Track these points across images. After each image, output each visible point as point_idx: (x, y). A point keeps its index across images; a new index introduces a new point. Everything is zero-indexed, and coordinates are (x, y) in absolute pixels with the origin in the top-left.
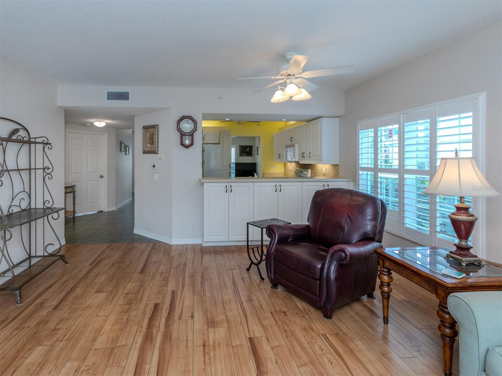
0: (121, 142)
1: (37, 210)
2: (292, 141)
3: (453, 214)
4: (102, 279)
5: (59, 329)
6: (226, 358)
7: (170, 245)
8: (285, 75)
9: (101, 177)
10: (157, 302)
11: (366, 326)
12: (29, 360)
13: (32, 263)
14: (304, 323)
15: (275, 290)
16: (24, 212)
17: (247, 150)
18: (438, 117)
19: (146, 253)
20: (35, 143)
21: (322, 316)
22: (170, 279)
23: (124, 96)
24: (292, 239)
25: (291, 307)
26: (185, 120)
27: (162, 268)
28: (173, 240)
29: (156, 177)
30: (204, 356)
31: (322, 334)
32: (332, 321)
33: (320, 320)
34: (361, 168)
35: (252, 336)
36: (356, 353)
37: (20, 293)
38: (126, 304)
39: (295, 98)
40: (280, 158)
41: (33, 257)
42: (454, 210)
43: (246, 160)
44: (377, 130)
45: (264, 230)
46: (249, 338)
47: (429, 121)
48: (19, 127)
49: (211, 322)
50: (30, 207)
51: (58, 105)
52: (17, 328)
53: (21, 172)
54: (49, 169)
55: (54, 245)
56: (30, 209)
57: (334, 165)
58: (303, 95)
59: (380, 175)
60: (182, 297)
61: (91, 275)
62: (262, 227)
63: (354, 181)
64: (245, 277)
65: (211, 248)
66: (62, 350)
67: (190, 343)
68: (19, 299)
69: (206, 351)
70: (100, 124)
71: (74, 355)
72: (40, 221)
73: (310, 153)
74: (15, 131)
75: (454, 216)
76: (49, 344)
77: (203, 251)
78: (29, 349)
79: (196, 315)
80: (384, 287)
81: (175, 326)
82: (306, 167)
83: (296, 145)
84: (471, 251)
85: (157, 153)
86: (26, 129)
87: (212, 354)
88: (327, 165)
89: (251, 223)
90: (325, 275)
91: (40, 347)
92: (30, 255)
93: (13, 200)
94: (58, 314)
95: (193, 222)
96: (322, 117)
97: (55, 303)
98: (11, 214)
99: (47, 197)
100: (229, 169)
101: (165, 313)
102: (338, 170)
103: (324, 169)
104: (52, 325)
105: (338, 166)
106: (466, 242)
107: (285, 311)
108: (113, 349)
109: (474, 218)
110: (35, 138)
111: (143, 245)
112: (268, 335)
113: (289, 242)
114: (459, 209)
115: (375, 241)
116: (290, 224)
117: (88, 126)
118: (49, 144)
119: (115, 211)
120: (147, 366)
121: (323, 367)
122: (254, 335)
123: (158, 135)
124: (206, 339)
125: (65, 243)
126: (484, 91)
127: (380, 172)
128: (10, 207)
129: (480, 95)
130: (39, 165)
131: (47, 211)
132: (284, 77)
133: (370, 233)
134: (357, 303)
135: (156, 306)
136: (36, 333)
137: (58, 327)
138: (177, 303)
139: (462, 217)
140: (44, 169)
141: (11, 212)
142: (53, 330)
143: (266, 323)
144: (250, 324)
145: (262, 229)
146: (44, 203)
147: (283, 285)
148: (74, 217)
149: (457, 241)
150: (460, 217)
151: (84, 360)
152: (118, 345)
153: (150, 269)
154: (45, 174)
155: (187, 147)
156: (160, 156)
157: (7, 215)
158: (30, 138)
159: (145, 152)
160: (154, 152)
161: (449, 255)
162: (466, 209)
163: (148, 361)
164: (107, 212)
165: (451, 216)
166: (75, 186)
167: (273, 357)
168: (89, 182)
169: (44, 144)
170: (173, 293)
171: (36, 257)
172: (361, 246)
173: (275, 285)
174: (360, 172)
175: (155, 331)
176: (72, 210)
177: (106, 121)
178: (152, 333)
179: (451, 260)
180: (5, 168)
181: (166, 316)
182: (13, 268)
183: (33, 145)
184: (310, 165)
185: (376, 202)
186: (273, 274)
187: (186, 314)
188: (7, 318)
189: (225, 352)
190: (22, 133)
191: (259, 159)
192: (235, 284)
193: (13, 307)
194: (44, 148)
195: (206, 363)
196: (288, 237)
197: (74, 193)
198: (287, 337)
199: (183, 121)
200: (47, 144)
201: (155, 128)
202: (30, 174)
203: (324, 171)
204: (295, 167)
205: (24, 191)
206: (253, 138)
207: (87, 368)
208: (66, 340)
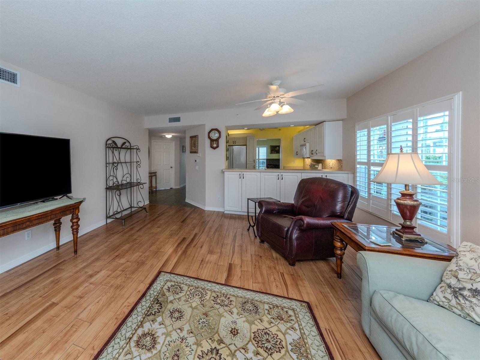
0: (183, 146)
1: (134, 183)
2: (305, 141)
3: (398, 199)
4: (161, 222)
5: (138, 239)
6: (211, 269)
7: (204, 210)
8: (272, 97)
9: (171, 167)
10: (185, 237)
11: (320, 276)
12: (123, 248)
13: (133, 210)
14: (272, 264)
15: (262, 244)
16: (128, 184)
17: (277, 149)
18: (419, 117)
19: (188, 213)
20: (133, 149)
21: (288, 263)
22: (197, 228)
23: (178, 120)
24: (276, 212)
25: (267, 255)
26: (213, 131)
27: (195, 221)
28: (206, 207)
29: (197, 168)
30: (200, 265)
31: (280, 272)
32: (294, 268)
33: (285, 265)
34: (358, 162)
35: (232, 263)
36: (300, 287)
37: (124, 222)
38: (170, 235)
39: (282, 112)
40: (297, 155)
41: (133, 207)
42: (400, 196)
43: (274, 156)
44: (370, 130)
45: (257, 204)
46: (230, 263)
47: (411, 120)
48: (126, 141)
49: (211, 251)
50: (131, 181)
51: (145, 128)
52: (121, 236)
53: (127, 163)
54: (139, 162)
55: (141, 202)
56: (131, 182)
57: (339, 160)
58: (287, 109)
59: (372, 168)
60: (200, 237)
61: (157, 219)
62: (256, 201)
63: (353, 174)
64: (244, 233)
65: (229, 215)
66: (136, 247)
67: (195, 258)
68: (124, 224)
69: (202, 263)
70: (169, 136)
71: (141, 250)
72: (135, 188)
73: (317, 150)
74: (124, 143)
75: (399, 201)
76: (132, 244)
77: (223, 216)
78: (124, 244)
79: (204, 247)
80: (337, 250)
81: (190, 249)
82: (318, 161)
83: (308, 145)
84: (414, 230)
85: (197, 153)
86: (129, 142)
87: (205, 265)
88: (333, 160)
89: (250, 199)
90: (289, 235)
91: (128, 245)
92: (131, 206)
93: (123, 177)
94: (138, 233)
95: (219, 197)
96: (325, 121)
97: (138, 229)
98: (122, 184)
99: (138, 177)
100: (253, 163)
101: (187, 242)
102: (342, 164)
103: (331, 163)
104: (135, 237)
105: (342, 161)
106: (411, 222)
107: (261, 255)
108: (157, 252)
109: (418, 203)
110: (133, 146)
111: (189, 208)
112: (242, 265)
113: (274, 213)
114: (403, 195)
115: (344, 219)
116: (280, 201)
117: (163, 138)
118: (139, 149)
119: (179, 188)
120: (170, 262)
121: (270, 287)
122: (234, 262)
123: (198, 141)
124: (204, 258)
125: (149, 203)
126: (460, 91)
127: (372, 166)
128: (122, 181)
129: (455, 95)
130: (135, 160)
131: (139, 184)
132: (271, 98)
133: (338, 212)
134: (323, 262)
135: (184, 239)
136: (128, 239)
137: (137, 238)
138: (195, 240)
139: (408, 202)
140: (137, 162)
141: (122, 183)
142: (135, 239)
143: (244, 258)
144: (234, 257)
145: (255, 203)
146: (137, 180)
147: (267, 242)
148: (156, 190)
149: (402, 221)
150: (405, 202)
151: (144, 253)
152: (160, 251)
153: (187, 221)
154: (137, 165)
155: (214, 148)
156: (199, 155)
157: (121, 185)
158: (131, 146)
159: (191, 152)
160: (196, 152)
161: (395, 232)
162: (411, 196)
163: (172, 260)
164: (175, 189)
165: (397, 200)
166: (156, 172)
167: (240, 275)
168: (165, 171)
169: (137, 149)
170: (196, 235)
171: (134, 207)
172: (327, 220)
173: (262, 241)
174: (358, 166)
175: (179, 249)
176: (155, 186)
177: (172, 134)
178: (178, 250)
179: (395, 236)
180: (120, 162)
181: (187, 244)
182: (123, 211)
183: (132, 150)
184: (321, 160)
185: (346, 189)
186: (260, 233)
187: (199, 245)
188: (118, 231)
189: (213, 266)
190: (127, 144)
191: (281, 156)
192: (235, 236)
193: (121, 227)
194: (137, 151)
195: (200, 268)
196: (274, 210)
197: (156, 177)
198: (255, 268)
199: (212, 132)
200: (138, 149)
201: (196, 137)
202: (131, 165)
203: (331, 165)
204: (311, 162)
205: (128, 173)
206: (279, 140)
207: (144, 256)
208: (139, 244)
